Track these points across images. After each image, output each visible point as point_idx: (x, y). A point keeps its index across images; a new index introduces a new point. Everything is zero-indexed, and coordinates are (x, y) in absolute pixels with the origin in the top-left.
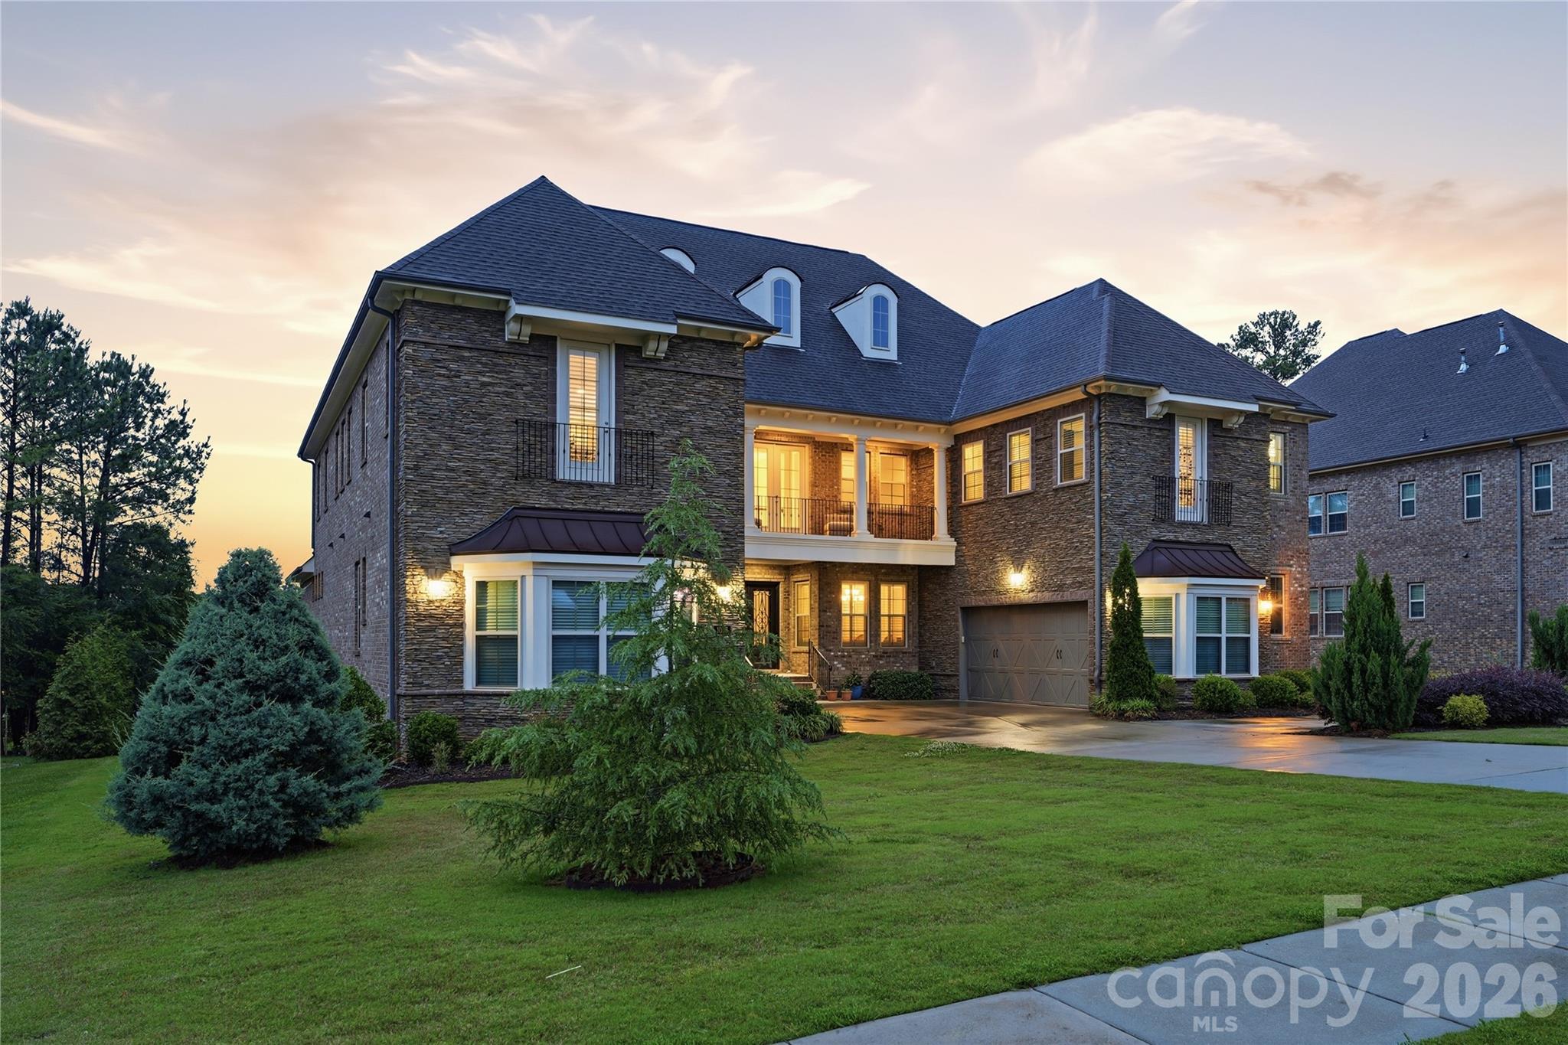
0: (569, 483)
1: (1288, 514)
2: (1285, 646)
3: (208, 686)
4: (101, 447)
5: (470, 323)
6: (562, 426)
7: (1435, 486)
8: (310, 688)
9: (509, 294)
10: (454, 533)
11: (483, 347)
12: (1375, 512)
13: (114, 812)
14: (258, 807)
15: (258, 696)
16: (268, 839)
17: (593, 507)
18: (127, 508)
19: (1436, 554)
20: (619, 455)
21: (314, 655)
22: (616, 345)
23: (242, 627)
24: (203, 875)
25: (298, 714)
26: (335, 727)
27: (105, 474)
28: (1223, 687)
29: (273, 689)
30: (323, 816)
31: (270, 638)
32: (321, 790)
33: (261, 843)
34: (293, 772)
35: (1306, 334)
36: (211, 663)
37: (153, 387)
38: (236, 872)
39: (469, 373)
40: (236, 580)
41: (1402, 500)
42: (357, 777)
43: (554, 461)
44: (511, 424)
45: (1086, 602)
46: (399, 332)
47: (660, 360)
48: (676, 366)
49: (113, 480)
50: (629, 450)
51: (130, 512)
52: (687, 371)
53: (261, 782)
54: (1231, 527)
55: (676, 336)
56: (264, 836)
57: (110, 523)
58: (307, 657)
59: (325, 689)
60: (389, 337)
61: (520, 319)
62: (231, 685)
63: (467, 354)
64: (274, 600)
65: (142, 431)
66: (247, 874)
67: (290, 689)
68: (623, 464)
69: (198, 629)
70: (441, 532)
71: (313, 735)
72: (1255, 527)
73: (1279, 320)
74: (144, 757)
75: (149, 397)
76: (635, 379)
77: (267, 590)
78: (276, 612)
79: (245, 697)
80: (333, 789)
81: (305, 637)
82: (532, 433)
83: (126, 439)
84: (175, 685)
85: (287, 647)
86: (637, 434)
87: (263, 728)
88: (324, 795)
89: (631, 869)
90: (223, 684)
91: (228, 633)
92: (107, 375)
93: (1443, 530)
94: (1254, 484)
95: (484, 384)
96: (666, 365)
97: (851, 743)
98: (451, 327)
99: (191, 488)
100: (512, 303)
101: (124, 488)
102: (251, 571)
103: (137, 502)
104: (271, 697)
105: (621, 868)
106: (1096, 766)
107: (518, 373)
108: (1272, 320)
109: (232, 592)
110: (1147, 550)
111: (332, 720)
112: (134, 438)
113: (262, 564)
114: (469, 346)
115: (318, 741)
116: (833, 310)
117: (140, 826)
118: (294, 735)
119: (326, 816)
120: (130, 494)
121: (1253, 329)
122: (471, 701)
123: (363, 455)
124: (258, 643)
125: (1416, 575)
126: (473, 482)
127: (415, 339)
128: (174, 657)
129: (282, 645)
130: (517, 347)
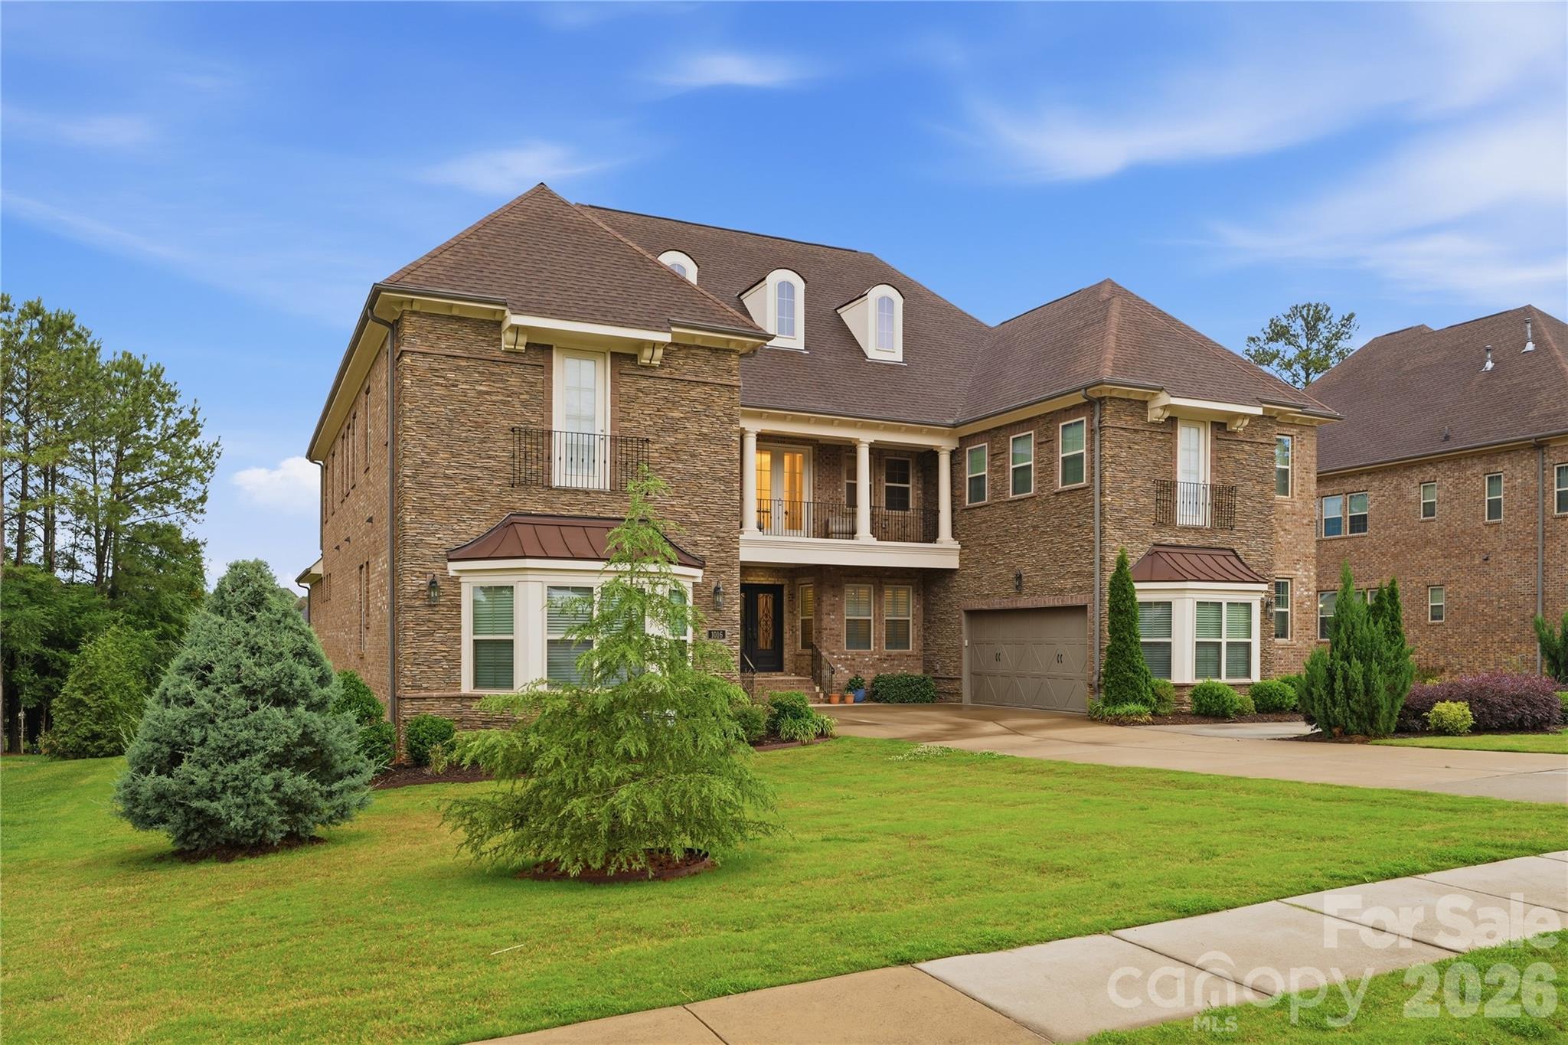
0: (565, 490)
1: (1295, 517)
2: (1290, 651)
3: (208, 691)
4: (113, 446)
5: (466, 333)
6: (558, 434)
7: (1456, 487)
8: (304, 693)
9: (505, 305)
10: (452, 539)
11: (480, 356)
12: (1396, 513)
13: (120, 808)
14: (254, 804)
15: (254, 701)
16: (264, 835)
17: (589, 514)
18: (139, 507)
19: (1457, 556)
20: (614, 462)
21: (308, 661)
22: (612, 353)
23: (240, 635)
24: (202, 868)
25: (292, 717)
26: (327, 730)
27: (118, 472)
28: (1220, 692)
29: (268, 693)
30: (316, 813)
31: (266, 645)
32: (314, 789)
33: (257, 839)
34: (286, 772)
35: (1340, 327)
36: (210, 669)
37: (164, 386)
38: (233, 865)
39: (466, 382)
40: (234, 591)
41: (1422, 502)
42: (349, 777)
43: (550, 468)
44: (509, 432)
45: (1085, 607)
46: (398, 341)
47: (654, 367)
48: (671, 374)
49: (126, 480)
50: (624, 457)
51: (142, 512)
52: (681, 378)
53: (256, 781)
54: (1234, 531)
55: (671, 344)
56: (260, 832)
57: (124, 523)
58: (301, 663)
59: (317, 693)
60: (388, 346)
61: (517, 329)
62: (228, 690)
63: (463, 363)
64: (269, 610)
65: (154, 430)
66: (243, 867)
67: (285, 693)
68: (618, 471)
69: (198, 636)
70: (439, 538)
71: (306, 738)
72: (1259, 531)
73: (1311, 312)
74: (149, 757)
75: (160, 396)
76: (630, 387)
77: (263, 599)
78: (271, 621)
79: (242, 701)
80: (325, 788)
81: (299, 645)
82: (528, 440)
83: (138, 438)
84: (177, 690)
85: (281, 654)
86: (632, 441)
87: (258, 730)
88: (317, 793)
89: (585, 861)
90: (221, 689)
91: (226, 640)
92: (118, 374)
93: (1463, 532)
94: (1259, 487)
95: (481, 393)
96: (661, 373)
97: (840, 746)
98: (448, 337)
99: (203, 487)
100: (508, 313)
101: (136, 488)
102: (248, 581)
103: (150, 501)
104: (266, 701)
105: (576, 860)
106: (1068, 771)
107: (514, 381)
108: (1305, 313)
109: (230, 602)
110: (1148, 555)
111: (325, 723)
112: (146, 437)
113: (259, 576)
114: (465, 355)
115: (311, 743)
116: (839, 311)
117: (144, 822)
118: (288, 737)
119: (319, 813)
120: (142, 493)
121: (1284, 322)
122: (467, 704)
123: (366, 460)
124: (254, 650)
125: (1435, 578)
126: (471, 490)
127: (412, 349)
128: (176, 663)
129: (277, 652)
130: (513, 356)
